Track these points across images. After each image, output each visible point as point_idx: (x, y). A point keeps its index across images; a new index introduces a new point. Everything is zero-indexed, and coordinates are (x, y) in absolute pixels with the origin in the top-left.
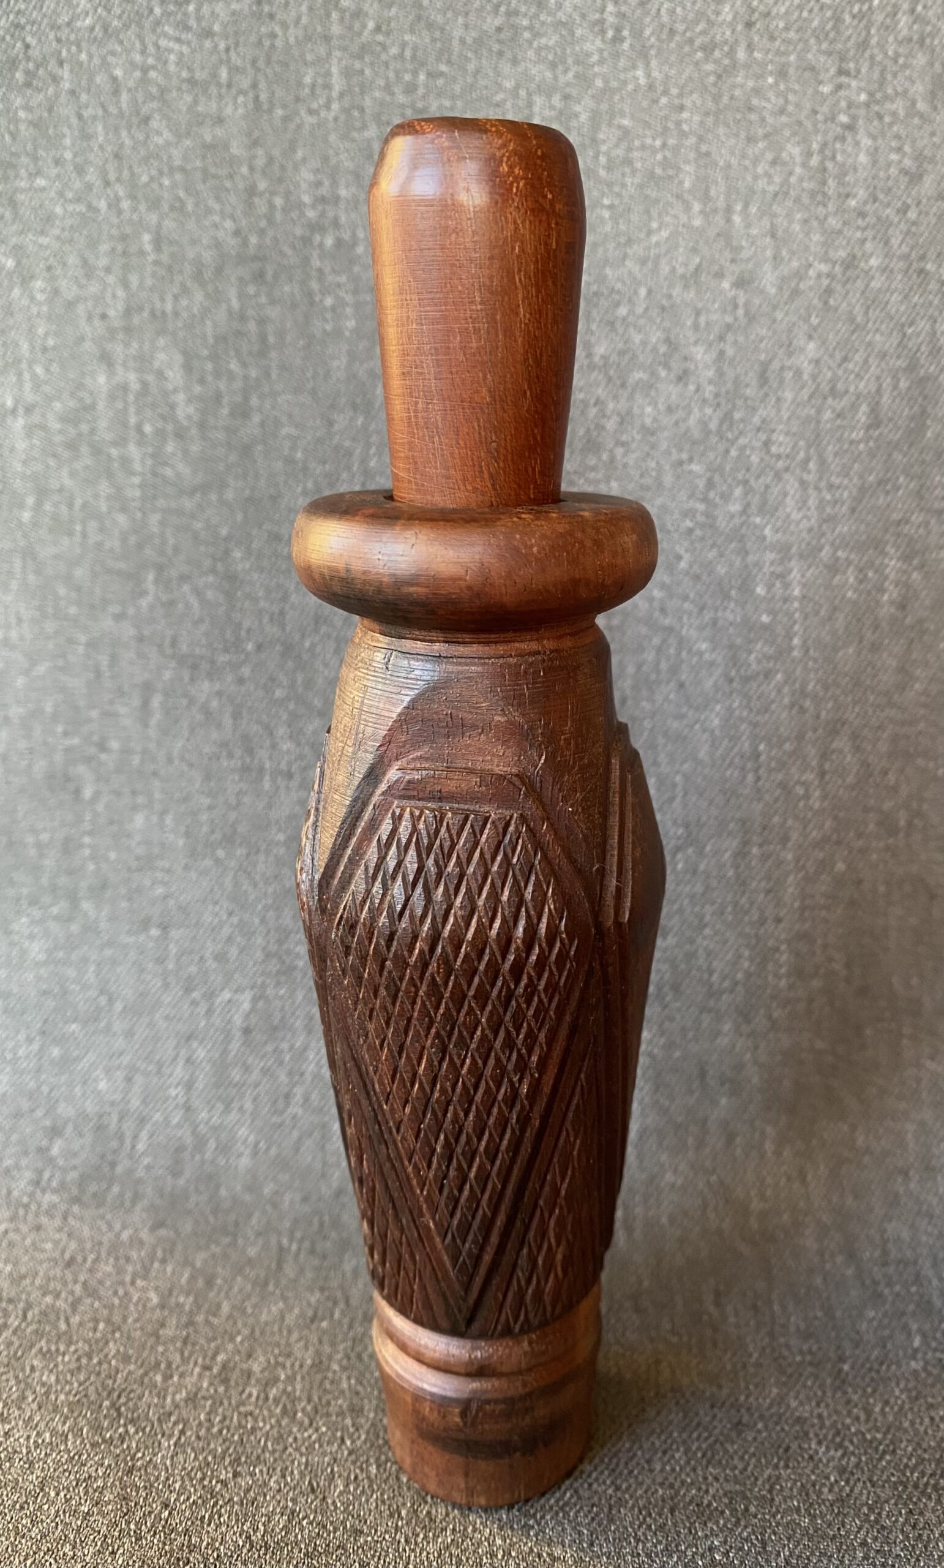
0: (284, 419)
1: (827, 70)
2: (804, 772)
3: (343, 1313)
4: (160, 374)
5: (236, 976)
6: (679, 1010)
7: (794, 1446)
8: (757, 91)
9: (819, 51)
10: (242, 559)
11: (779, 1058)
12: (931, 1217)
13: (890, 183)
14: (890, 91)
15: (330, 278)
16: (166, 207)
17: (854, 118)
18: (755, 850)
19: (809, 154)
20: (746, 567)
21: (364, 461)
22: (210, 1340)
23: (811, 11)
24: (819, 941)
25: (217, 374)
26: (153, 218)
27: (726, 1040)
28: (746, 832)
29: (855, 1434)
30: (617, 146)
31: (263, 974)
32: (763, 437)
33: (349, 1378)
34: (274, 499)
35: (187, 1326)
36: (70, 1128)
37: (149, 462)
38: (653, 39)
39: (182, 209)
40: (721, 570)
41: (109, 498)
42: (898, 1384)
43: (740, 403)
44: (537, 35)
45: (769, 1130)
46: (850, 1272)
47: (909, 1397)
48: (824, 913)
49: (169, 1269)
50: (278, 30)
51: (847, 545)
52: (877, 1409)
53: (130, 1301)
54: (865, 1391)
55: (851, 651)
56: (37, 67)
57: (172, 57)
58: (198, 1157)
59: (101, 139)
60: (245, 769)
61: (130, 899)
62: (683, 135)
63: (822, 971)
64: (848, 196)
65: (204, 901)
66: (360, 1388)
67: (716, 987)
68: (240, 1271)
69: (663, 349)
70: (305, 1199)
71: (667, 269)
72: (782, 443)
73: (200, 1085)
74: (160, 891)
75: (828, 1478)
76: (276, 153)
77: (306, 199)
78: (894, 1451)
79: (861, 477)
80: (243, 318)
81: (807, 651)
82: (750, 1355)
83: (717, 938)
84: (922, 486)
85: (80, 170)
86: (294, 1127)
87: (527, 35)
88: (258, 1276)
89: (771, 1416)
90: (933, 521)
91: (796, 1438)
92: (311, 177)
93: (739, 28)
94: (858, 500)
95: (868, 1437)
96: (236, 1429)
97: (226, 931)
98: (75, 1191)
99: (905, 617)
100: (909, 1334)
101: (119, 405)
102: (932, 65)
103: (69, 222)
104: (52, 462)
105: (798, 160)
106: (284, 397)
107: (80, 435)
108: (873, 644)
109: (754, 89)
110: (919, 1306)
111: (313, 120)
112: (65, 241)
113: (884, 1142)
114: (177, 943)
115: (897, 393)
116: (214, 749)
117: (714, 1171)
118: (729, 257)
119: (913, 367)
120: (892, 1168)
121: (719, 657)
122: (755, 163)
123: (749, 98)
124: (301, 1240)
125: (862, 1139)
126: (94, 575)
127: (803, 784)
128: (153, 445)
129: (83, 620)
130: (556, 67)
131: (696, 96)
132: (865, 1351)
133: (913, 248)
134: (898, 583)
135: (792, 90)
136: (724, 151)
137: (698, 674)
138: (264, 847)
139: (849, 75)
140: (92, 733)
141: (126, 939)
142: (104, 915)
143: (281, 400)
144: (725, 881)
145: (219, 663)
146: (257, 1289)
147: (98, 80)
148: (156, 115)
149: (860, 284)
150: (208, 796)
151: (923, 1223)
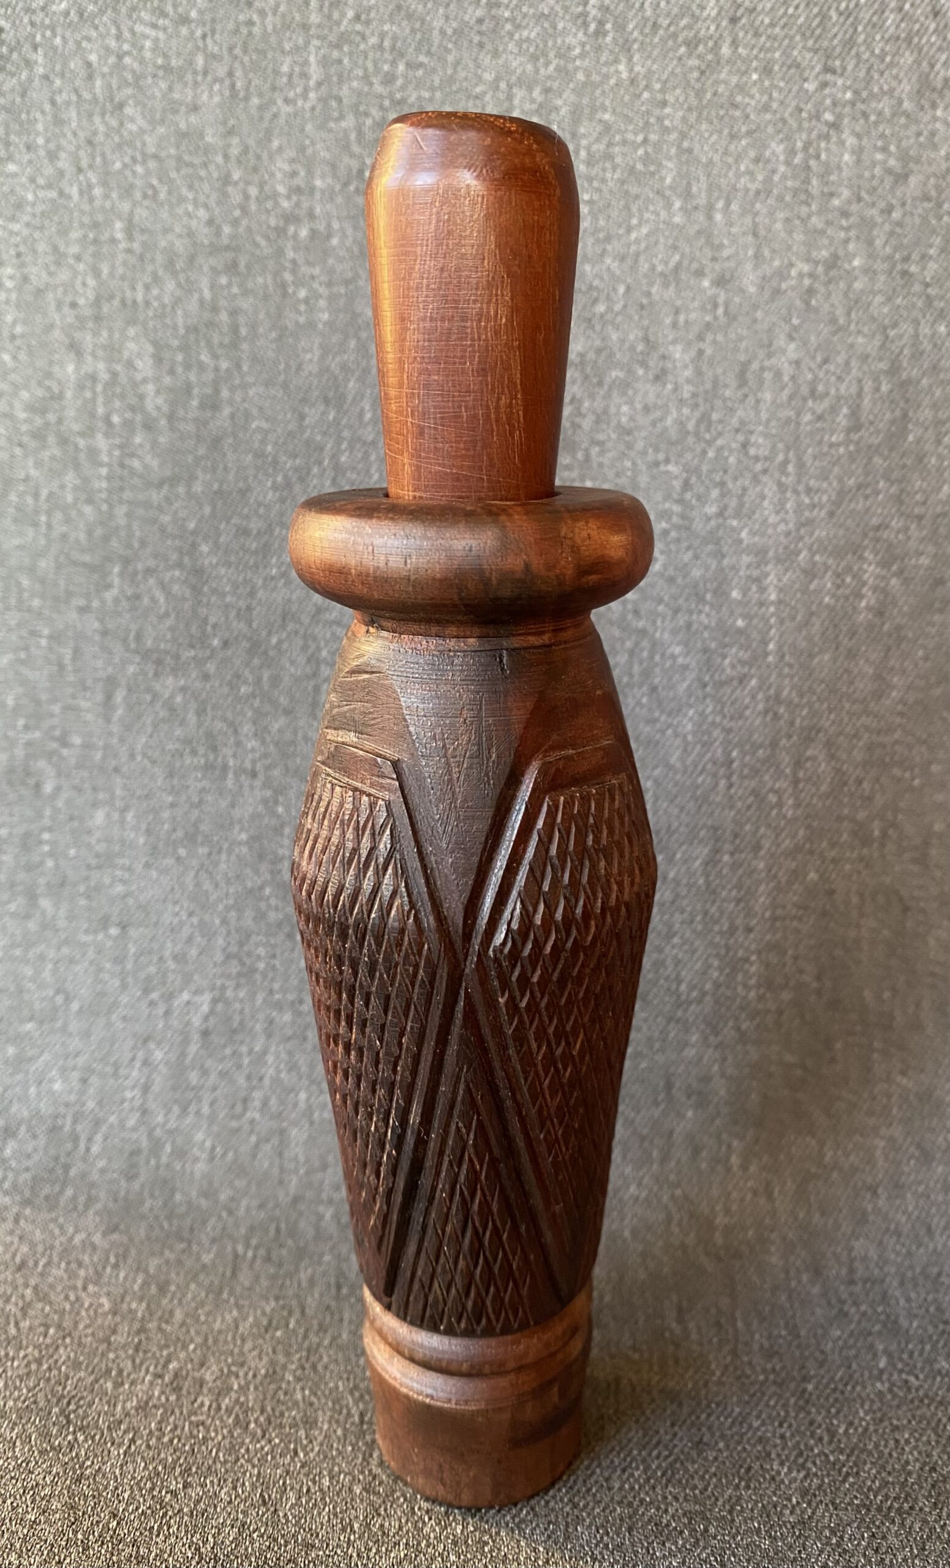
0: (255, 412)
1: (813, 68)
2: (778, 779)
3: (298, 1322)
4: (130, 364)
5: (196, 977)
6: (646, 1020)
7: (756, 1466)
8: (741, 88)
9: (804, 47)
10: (209, 553)
11: (746, 1070)
12: (899, 1235)
13: (875, 183)
14: (876, 89)
15: (304, 270)
16: (138, 195)
17: (839, 117)
18: (726, 858)
19: (791, 152)
20: (722, 570)
21: (334, 457)
22: (161, 1349)
23: (797, 7)
24: (790, 952)
25: (188, 367)
26: (125, 207)
27: (693, 1052)
28: (717, 840)
29: (819, 1455)
30: (597, 140)
31: (222, 976)
32: (740, 438)
33: (303, 1389)
34: (243, 493)
35: (139, 1332)
36: (23, 1129)
37: (117, 453)
38: (636, 34)
39: (155, 196)
40: (697, 573)
41: (76, 488)
42: (862, 1406)
43: (718, 403)
44: (518, 27)
45: (735, 1143)
46: (816, 1290)
47: (873, 1419)
48: (795, 923)
49: (122, 1275)
50: (255, 17)
51: (826, 549)
52: (841, 1431)
53: (82, 1305)
54: (829, 1412)
55: (826, 657)
56: (11, 51)
57: (148, 44)
58: (153, 1162)
59: (74, 125)
60: (208, 767)
61: (88, 897)
62: (666, 130)
63: (792, 983)
64: (832, 195)
65: (164, 901)
66: (314, 1399)
67: (683, 997)
68: (195, 1278)
69: (640, 348)
70: (261, 1206)
71: (646, 266)
72: (760, 445)
73: (156, 1088)
74: (120, 889)
75: (790, 1500)
76: (251, 142)
77: (281, 189)
78: (857, 1473)
79: (840, 480)
80: (215, 309)
81: (783, 657)
82: (713, 1374)
83: (686, 947)
84: (902, 491)
85: (52, 156)
86: (251, 1132)
87: (508, 27)
88: (212, 1282)
89: (732, 1436)
90: (913, 526)
91: (758, 1458)
92: (286, 167)
93: (724, 23)
94: (837, 504)
95: (832, 1458)
96: (187, 1439)
97: (186, 931)
98: (27, 1193)
99: (883, 624)
100: (875, 1355)
101: (88, 394)
102: (919, 64)
103: (40, 208)
104: (18, 451)
105: (782, 158)
106: (254, 389)
107: (47, 424)
108: (850, 651)
109: (737, 85)
110: (885, 1326)
111: (289, 109)
112: (36, 228)
113: (852, 1158)
114: (135, 942)
115: (877, 395)
116: (177, 746)
117: (678, 1185)
118: (709, 255)
119: (894, 369)
120: (860, 1184)
121: (692, 661)
122: (736, 161)
123: (732, 95)
124: (256, 1248)
125: (829, 1154)
126: (59, 567)
127: (776, 792)
128: (120, 436)
129: (47, 612)
130: (538, 60)
131: (678, 91)
132: (828, 1371)
133: (896, 249)
134: (875, 589)
135: (776, 87)
136: (706, 148)
137: (670, 678)
138: (226, 846)
139: (834, 72)
140: (53, 728)
141: (84, 938)
142: (62, 913)
143: (251, 393)
144: (694, 890)
145: (184, 658)
146: (211, 1296)
147: (72, 66)
148: (131, 102)
149: (842, 285)
150: (170, 793)
151: (890, 1241)
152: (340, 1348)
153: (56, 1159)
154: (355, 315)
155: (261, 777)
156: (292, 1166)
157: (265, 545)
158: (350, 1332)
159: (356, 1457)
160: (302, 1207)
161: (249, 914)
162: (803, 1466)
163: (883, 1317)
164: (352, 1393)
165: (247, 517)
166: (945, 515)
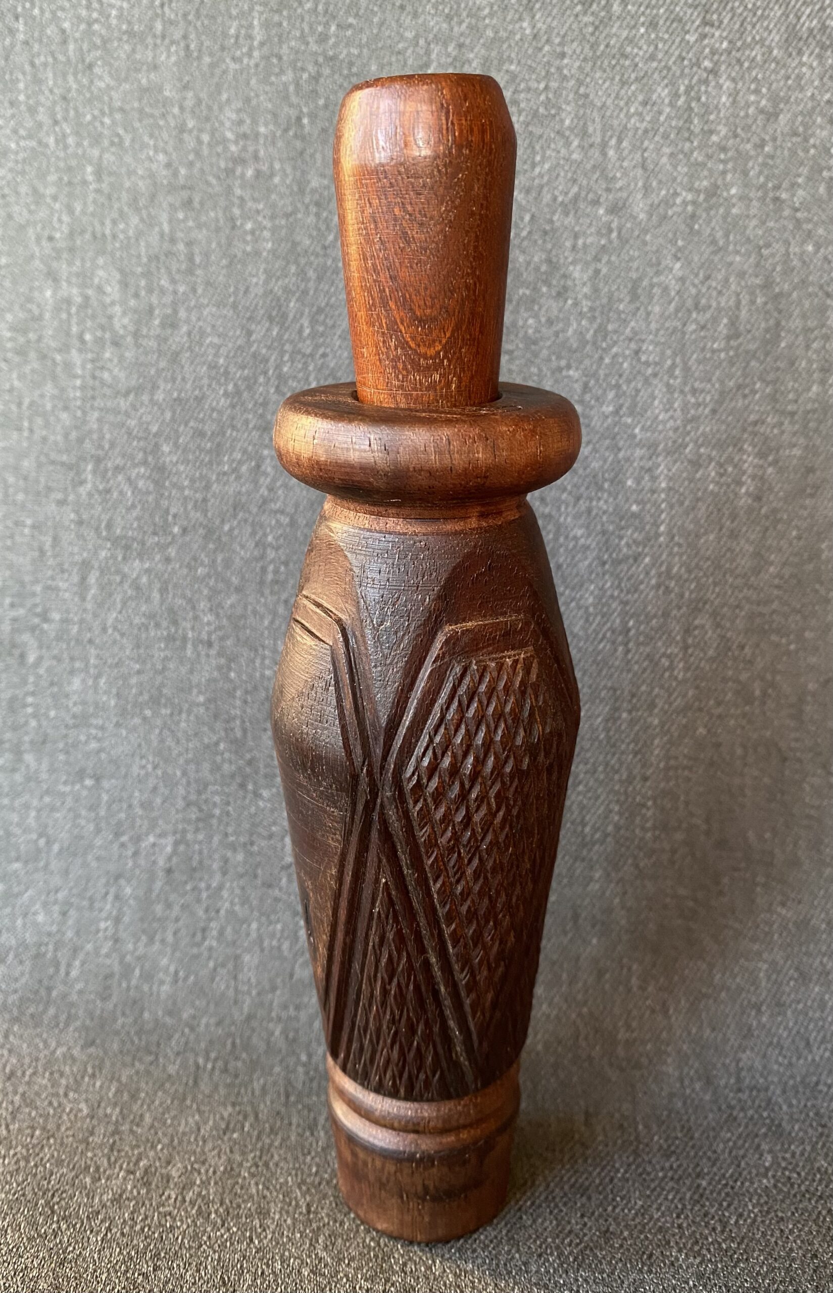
0: (209, 330)
1: (693, 22)
2: (671, 646)
3: (251, 1125)
4: (100, 290)
5: (160, 822)
7: (657, 1253)
8: (630, 40)
10: (170, 452)
11: (644, 903)
12: (782, 1048)
13: (750, 121)
14: (750, 39)
15: (251, 205)
16: (106, 143)
17: (718, 64)
18: (625, 715)
19: (676, 95)
20: (619, 462)
22: (132, 1149)
24: (682, 798)
25: (150, 291)
26: (96, 152)
27: (597, 886)
28: (616, 700)
29: (713, 1243)
31: (184, 820)
32: (633, 346)
33: (257, 1184)
34: (199, 400)
35: (113, 1134)
36: (11, 956)
37: (89, 366)
39: (121, 143)
40: (595, 465)
41: (53, 397)
42: (750, 1200)
43: (614, 315)
46: (707, 1097)
47: (761, 1211)
48: (686, 773)
49: (98, 1084)
51: (709, 443)
52: (732, 1222)
53: (64, 1110)
54: (721, 1205)
55: (712, 537)
57: (114, 12)
58: (124, 985)
59: (51, 83)
60: (170, 639)
61: (67, 753)
63: (684, 825)
64: (711, 132)
65: (133, 755)
66: (266, 1192)
67: (588, 839)
68: (161, 1086)
69: (544, 268)
70: (219, 1024)
71: (549, 196)
73: (126, 919)
74: (94, 745)
76: (203, 95)
77: (229, 135)
78: (748, 1259)
79: (722, 382)
80: (173, 241)
81: (673, 538)
82: (618, 1171)
83: (590, 795)
84: (777, 391)
85: (32, 111)
86: (209, 958)
88: (176, 1091)
89: (636, 1226)
90: (786, 422)
91: (659, 1246)
94: (720, 402)
95: (724, 1246)
96: (157, 1227)
97: (151, 782)
98: (15, 1012)
99: (761, 507)
100: (762, 1155)
102: (788, 17)
103: (21, 156)
105: (667, 101)
106: (208, 310)
108: (732, 531)
109: (627, 38)
110: (769, 1129)
111: (237, 66)
112: (18, 173)
113: (738, 980)
114: (108, 791)
115: (753, 308)
116: (143, 620)
117: (585, 1003)
118: (604, 186)
119: (767, 285)
120: (745, 1003)
121: (592, 542)
122: (627, 104)
123: (622, 46)
124: (216, 1059)
125: (718, 976)
126: (40, 466)
127: (669, 657)
128: (92, 352)
129: (29, 506)
130: (452, 19)
131: (575, 44)
132: (720, 1168)
133: (767, 178)
134: (753, 477)
135: (662, 39)
136: (600, 93)
137: (573, 557)
138: (186, 706)
139: (712, 25)
140: (36, 605)
141: (62, 788)
142: (45, 766)
143: (205, 313)
144: (597, 743)
145: (148, 544)
146: (176, 1102)
147: (49, 32)
148: (99, 63)
149: (721, 211)
150: (137, 662)
151: (773, 1053)
152: (289, 1148)
153: (40, 982)
154: (295, 244)
155: (216, 647)
156: (246, 988)
157: (219, 445)
158: (298, 1134)
159: (304, 1243)
160: (255, 1024)
161: (206, 766)
162: (699, 1253)
163: (768, 1121)
164: (300, 1188)
165: (202, 421)
166: (814, 411)
